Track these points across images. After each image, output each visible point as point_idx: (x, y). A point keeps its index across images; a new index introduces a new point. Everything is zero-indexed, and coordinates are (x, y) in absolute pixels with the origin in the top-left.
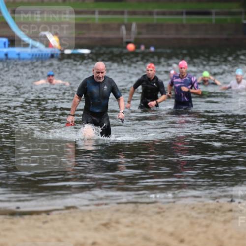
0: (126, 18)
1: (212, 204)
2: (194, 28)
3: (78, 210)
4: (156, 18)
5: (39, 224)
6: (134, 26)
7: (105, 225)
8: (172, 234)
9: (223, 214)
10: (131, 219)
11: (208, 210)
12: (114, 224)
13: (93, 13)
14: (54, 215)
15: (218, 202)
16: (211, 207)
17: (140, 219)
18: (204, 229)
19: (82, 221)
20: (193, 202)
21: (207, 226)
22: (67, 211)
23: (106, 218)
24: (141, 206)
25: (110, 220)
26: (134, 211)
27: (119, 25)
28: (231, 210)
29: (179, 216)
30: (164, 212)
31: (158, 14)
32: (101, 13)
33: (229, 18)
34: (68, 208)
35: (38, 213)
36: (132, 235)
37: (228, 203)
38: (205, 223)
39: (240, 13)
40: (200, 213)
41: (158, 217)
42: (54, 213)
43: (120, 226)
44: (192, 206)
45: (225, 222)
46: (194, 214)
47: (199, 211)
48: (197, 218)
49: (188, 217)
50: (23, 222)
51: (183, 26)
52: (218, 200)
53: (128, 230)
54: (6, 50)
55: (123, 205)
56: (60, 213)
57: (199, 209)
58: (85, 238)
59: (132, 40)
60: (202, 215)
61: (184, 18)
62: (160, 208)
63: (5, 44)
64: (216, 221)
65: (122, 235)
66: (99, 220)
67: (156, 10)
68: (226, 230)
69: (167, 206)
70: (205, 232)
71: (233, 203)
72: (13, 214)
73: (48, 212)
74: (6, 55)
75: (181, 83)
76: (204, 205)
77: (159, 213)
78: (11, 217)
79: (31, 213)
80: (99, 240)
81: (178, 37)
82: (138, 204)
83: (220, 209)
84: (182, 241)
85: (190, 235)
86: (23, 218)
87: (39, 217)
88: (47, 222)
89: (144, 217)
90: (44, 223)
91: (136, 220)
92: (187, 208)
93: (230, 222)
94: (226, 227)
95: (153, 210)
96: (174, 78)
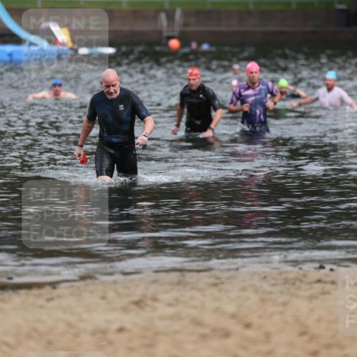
0: (167, 1)
1: (291, 271)
3: (97, 282)
4: (209, 2)
5: (41, 302)
6: (178, 14)
7: (137, 303)
8: (233, 316)
9: (308, 287)
10: (175, 294)
11: (286, 281)
12: (149, 302)
14: (62, 289)
15: (300, 268)
16: (291, 276)
17: (188, 294)
18: (281, 309)
19: (103, 298)
20: (264, 269)
21: (285, 304)
22: (81, 284)
23: (137, 293)
24: (188, 275)
25: (144, 295)
26: (179, 283)
27: (157, 12)
28: (319, 281)
29: (244, 289)
30: (222, 283)
35: (39, 286)
36: (176, 317)
37: (316, 271)
38: (281, 299)
40: (274, 285)
41: (214, 291)
42: (63, 285)
43: (158, 305)
44: (263, 275)
45: (311, 298)
46: (266, 286)
47: (273, 282)
48: (270, 293)
49: (256, 291)
50: (17, 299)
51: (250, 13)
52: (300, 266)
53: (170, 311)
55: (164, 275)
56: (72, 286)
57: (273, 279)
58: (108, 322)
59: (176, 34)
60: (277, 289)
61: (252, 2)
62: (218, 278)
64: (297, 296)
65: (162, 318)
66: (128, 295)
68: (312, 310)
69: (226, 275)
70: (282, 313)
71: (322, 271)
72: (3, 287)
73: (54, 285)
76: (281, 274)
77: (215, 285)
79: (29, 286)
80: (128, 325)
81: (243, 29)
82: (185, 273)
83: (304, 279)
84: (248, 326)
85: (260, 317)
86: (18, 294)
87: (40, 291)
88: (52, 299)
89: (193, 291)
90: (48, 301)
91: (182, 295)
92: (256, 277)
93: (317, 298)
94: (312, 305)
95: (206, 280)
96: (242, 90)
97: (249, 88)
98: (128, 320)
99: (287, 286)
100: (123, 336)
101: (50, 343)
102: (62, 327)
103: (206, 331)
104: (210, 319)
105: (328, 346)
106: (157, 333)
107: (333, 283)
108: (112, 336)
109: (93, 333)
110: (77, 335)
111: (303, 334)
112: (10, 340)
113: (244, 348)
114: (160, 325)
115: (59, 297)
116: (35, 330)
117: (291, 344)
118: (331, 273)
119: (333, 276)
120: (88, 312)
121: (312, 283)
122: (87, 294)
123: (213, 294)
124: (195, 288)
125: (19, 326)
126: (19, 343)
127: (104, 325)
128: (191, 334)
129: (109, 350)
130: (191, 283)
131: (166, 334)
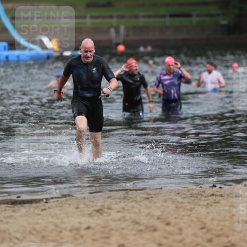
0: (114, 21)
1: (195, 189)
3: (73, 198)
4: (142, 21)
5: (38, 211)
6: (122, 29)
7: (98, 211)
8: (159, 218)
9: (206, 199)
10: (122, 205)
11: (192, 195)
12: (106, 210)
13: (84, 17)
14: (52, 203)
15: (201, 187)
16: (195, 192)
17: (130, 205)
18: (189, 213)
19: (77, 208)
20: (178, 188)
21: (191, 210)
22: (63, 199)
23: (99, 205)
24: (131, 193)
25: (103, 206)
26: (125, 198)
27: (109, 28)
28: (213, 195)
29: (165, 201)
30: (152, 197)
31: (144, 17)
32: (92, 17)
33: (208, 19)
34: (64, 196)
36: (123, 219)
37: (211, 188)
39: (218, 15)
40: (184, 198)
41: (146, 202)
42: (52, 200)
43: (111, 212)
44: (177, 192)
45: (208, 206)
46: (179, 199)
47: (184, 196)
48: (182, 203)
49: (173, 202)
50: (23, 210)
51: (167, 27)
53: (119, 215)
54: (6, 53)
55: (115, 193)
56: (58, 201)
57: (184, 194)
58: (80, 223)
60: (186, 200)
61: (168, 21)
62: (148, 194)
63: (5, 47)
64: (199, 205)
65: (114, 220)
66: (93, 207)
67: (142, 14)
69: (154, 192)
71: (215, 188)
72: (14, 203)
74: (7, 57)
75: (170, 79)
77: (148, 198)
78: (13, 206)
80: (93, 225)
81: (162, 37)
82: (128, 191)
83: (203, 194)
84: (168, 224)
85: (176, 218)
86: (24, 206)
87: (38, 204)
88: (45, 209)
89: (133, 203)
90: (42, 210)
91: (127, 205)
92: (173, 193)
93: (211, 205)
94: (208, 210)
95: (142, 196)
96: (162, 76)
97: (167, 74)
98: (94, 222)
99: (192, 198)
100: (90, 232)
101: (44, 237)
102: (51, 227)
103: (142, 227)
104: (144, 220)
105: (219, 236)
106: (111, 230)
107: (221, 196)
108: (83, 232)
109: (71, 231)
110: (61, 232)
111: (203, 228)
112: (19, 235)
113: (165, 238)
114: (113, 225)
115: (49, 208)
116: (34, 229)
117: (195, 235)
118: (220, 190)
119: (222, 192)
120: (68, 217)
121: (208, 196)
122: (67, 206)
123: (146, 205)
124: (134, 201)
125: (24, 227)
126: (25, 238)
127: (77, 225)
128: (132, 230)
129: (81, 241)
130: (133, 198)
131: (117, 230)
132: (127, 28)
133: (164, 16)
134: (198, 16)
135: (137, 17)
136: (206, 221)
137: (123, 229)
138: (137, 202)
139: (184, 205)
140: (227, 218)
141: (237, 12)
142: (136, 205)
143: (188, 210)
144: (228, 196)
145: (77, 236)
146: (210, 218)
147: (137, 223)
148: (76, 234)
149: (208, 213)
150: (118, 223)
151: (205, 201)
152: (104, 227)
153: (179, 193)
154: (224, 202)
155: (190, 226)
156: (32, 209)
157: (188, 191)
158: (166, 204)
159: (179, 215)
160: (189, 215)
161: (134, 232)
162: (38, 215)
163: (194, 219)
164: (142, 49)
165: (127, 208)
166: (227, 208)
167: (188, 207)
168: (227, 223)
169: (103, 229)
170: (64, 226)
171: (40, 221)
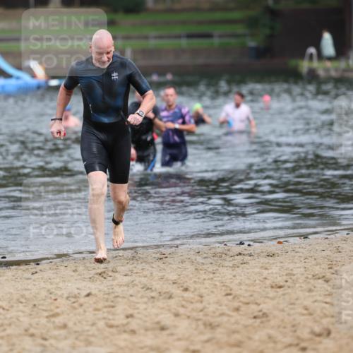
1: (219, 247)
2: (195, 52)
3: (70, 258)
4: (152, 43)
5: (28, 275)
7: (101, 275)
8: (174, 283)
9: (231, 259)
10: (130, 266)
11: (215, 255)
12: (110, 274)
14: (44, 265)
15: (225, 245)
16: (219, 250)
17: (140, 267)
18: (211, 276)
19: (75, 271)
22: (58, 260)
28: (240, 254)
29: (183, 262)
30: (166, 257)
31: (156, 37)
33: (233, 41)
34: (59, 256)
35: (27, 262)
36: (132, 284)
37: (237, 246)
39: (244, 35)
40: (205, 258)
41: (160, 263)
42: (44, 262)
43: (116, 275)
45: (234, 267)
46: (199, 259)
47: (205, 255)
48: (203, 264)
49: (192, 263)
50: (9, 273)
51: (183, 51)
52: (225, 243)
56: (51, 262)
57: (205, 253)
58: (78, 289)
60: (209, 260)
61: (184, 43)
62: (162, 254)
64: (223, 266)
65: (120, 285)
67: (153, 34)
69: (169, 251)
71: (242, 246)
73: (37, 262)
79: (18, 263)
80: (93, 292)
81: (177, 63)
83: (228, 253)
84: (186, 290)
85: (195, 282)
86: (10, 269)
87: (27, 267)
88: (36, 272)
89: (144, 264)
90: (33, 274)
91: (135, 267)
92: (192, 252)
93: (238, 267)
94: (234, 273)
95: (154, 255)
97: (165, 110)
98: (94, 287)
99: (215, 258)
100: (91, 300)
101: (35, 305)
102: (44, 293)
103: (153, 294)
104: (157, 285)
105: (248, 304)
106: (117, 297)
107: (250, 255)
108: (82, 300)
109: (67, 298)
110: (56, 300)
111: (227, 295)
112: (4, 304)
113: (183, 306)
114: (118, 290)
115: (41, 270)
116: (23, 296)
117: (219, 303)
118: (249, 248)
119: (251, 250)
120: (64, 281)
121: (234, 256)
122: (62, 268)
123: (158, 266)
124: (145, 262)
125: (11, 294)
126: (12, 307)
127: (76, 292)
128: (142, 297)
129: (81, 310)
130: (142, 258)
131: (124, 297)
132: (134, 52)
133: (179, 37)
134: (221, 36)
135: (146, 38)
136: (232, 286)
137: (131, 296)
138: (149, 263)
139: (205, 267)
140: (257, 282)
141: (267, 31)
142: (147, 266)
143: (210, 272)
144: (259, 255)
145: (76, 305)
146: (237, 282)
147: (148, 289)
148: (74, 302)
149: (234, 276)
150: (126, 288)
151: (230, 261)
152: (109, 294)
153: (199, 252)
154: (253, 262)
155: (212, 292)
156: (20, 272)
157: (210, 250)
158: (184, 265)
159: (199, 278)
160: (212, 279)
161: (145, 300)
162: (28, 279)
163: (217, 283)
164: (155, 78)
165: (135, 271)
166: (257, 270)
167: (210, 270)
168: (257, 288)
169: (106, 296)
170: (59, 293)
171: (29, 287)
